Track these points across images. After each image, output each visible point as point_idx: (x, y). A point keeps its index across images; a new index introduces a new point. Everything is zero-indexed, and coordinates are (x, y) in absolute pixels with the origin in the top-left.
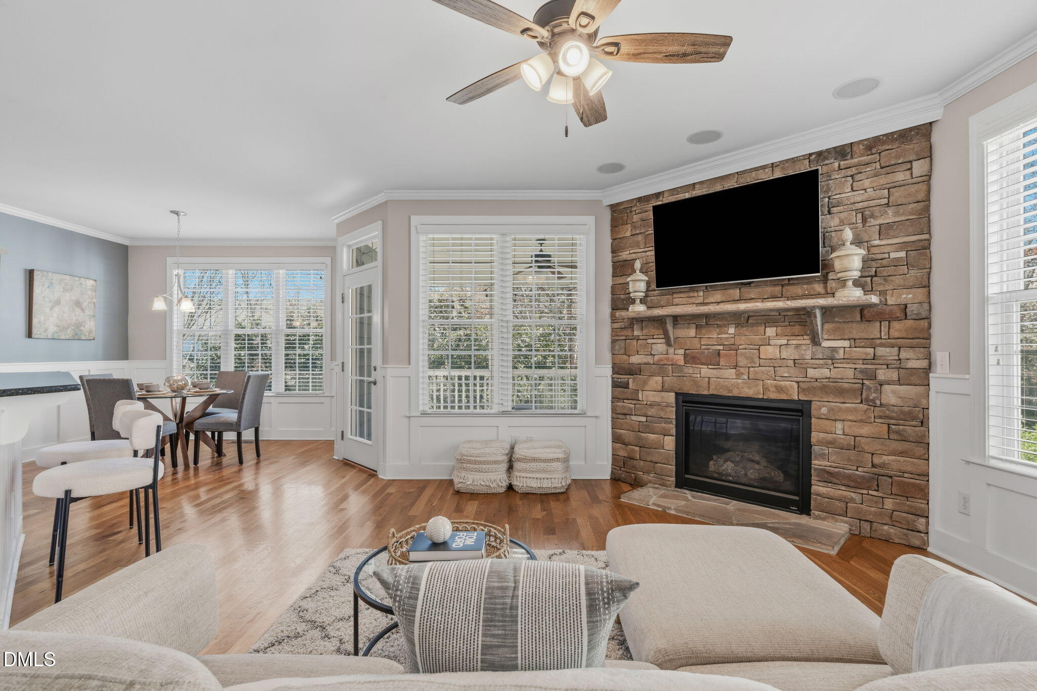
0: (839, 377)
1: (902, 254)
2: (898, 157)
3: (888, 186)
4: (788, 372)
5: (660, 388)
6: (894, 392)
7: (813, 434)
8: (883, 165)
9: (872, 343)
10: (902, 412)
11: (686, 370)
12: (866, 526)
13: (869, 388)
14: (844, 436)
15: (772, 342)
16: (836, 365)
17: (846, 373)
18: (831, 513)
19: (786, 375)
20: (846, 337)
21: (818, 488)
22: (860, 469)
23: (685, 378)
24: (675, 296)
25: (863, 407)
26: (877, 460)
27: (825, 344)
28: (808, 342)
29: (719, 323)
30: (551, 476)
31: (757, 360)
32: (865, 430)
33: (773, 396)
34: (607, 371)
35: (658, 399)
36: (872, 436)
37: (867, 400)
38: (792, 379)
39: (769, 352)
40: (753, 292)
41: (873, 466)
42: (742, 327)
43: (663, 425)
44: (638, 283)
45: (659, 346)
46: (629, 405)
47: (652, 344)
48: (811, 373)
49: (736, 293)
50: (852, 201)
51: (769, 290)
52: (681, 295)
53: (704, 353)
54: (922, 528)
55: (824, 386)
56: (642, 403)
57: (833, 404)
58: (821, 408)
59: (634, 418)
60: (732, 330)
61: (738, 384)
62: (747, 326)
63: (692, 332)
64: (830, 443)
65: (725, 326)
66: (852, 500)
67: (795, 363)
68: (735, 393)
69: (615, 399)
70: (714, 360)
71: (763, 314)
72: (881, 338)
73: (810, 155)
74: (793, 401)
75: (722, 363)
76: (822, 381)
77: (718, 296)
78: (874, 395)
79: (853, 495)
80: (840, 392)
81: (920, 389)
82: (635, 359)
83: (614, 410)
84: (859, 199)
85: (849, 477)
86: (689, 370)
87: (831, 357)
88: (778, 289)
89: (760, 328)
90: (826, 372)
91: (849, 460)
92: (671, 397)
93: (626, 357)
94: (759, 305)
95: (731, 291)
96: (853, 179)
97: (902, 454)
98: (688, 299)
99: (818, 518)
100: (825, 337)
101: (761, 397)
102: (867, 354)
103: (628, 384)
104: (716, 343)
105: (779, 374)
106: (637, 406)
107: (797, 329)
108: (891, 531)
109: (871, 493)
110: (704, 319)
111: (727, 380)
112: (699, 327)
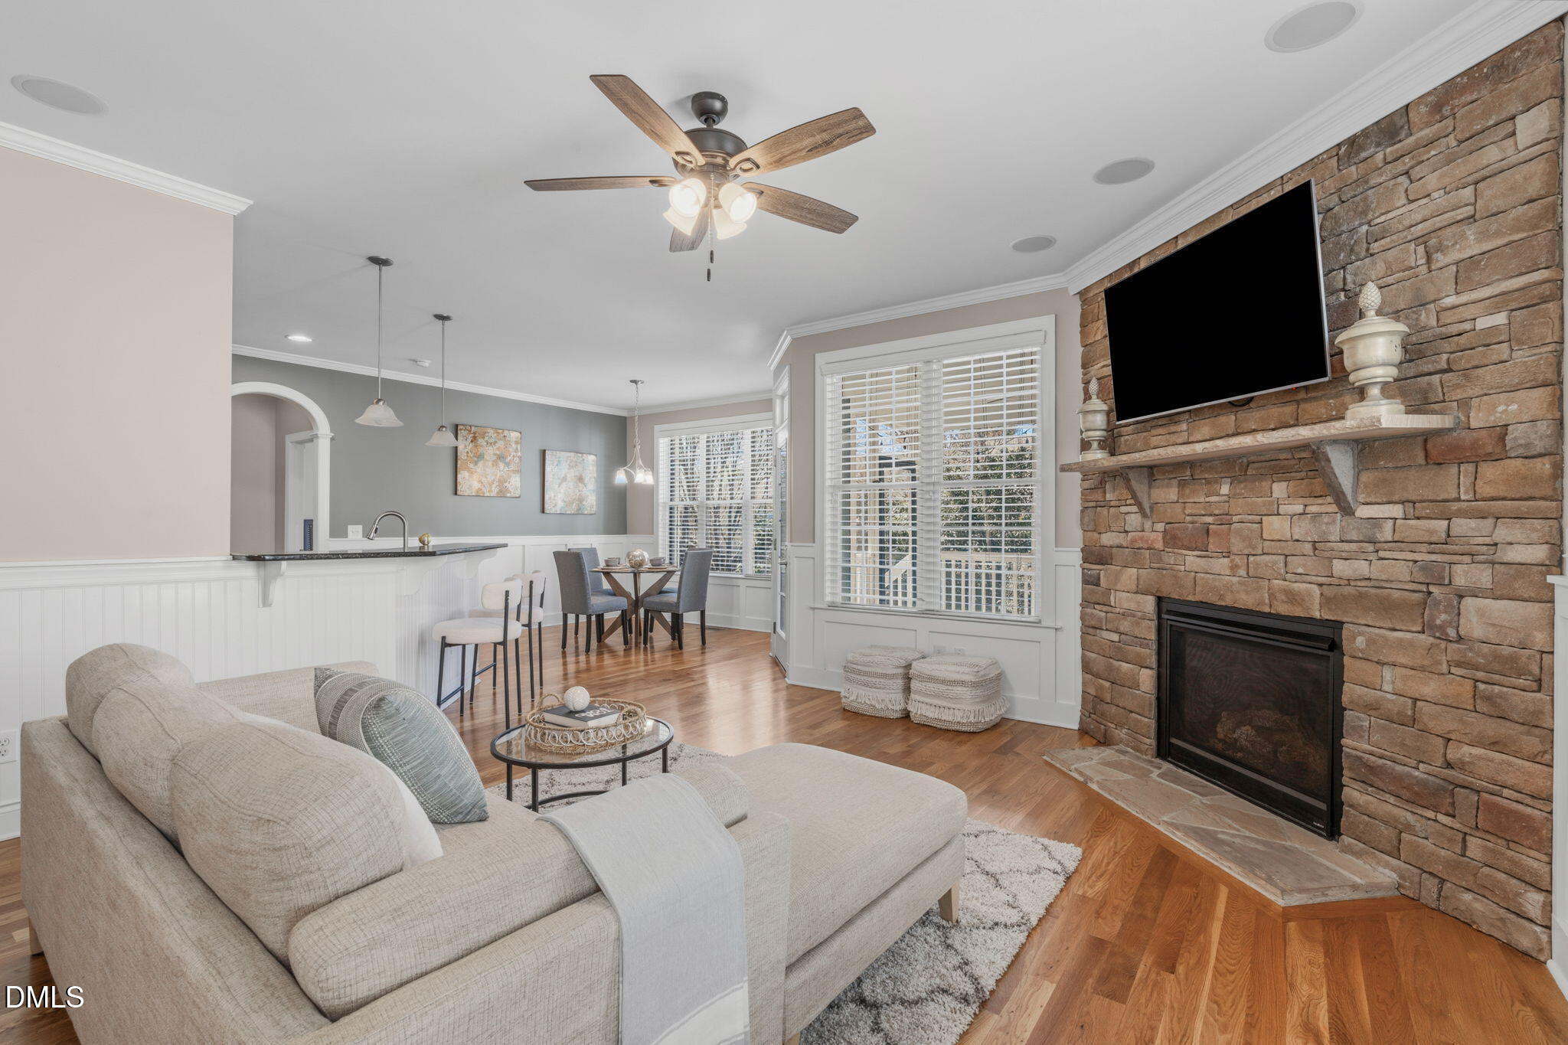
0: (1384, 577)
1: (1502, 318)
2: (1487, 114)
3: (1470, 179)
4: (1304, 565)
5: (1134, 587)
6: (1480, 612)
7: (1346, 687)
8: (1460, 137)
9: (1443, 509)
10: (1498, 656)
11: (1165, 558)
12: (1431, 883)
13: (1437, 603)
14: (1394, 697)
15: (1283, 509)
16: (1382, 554)
17: (1398, 569)
18: (1373, 845)
19: (1300, 570)
20: (1396, 498)
21: (1353, 793)
22: (1421, 766)
23: (1164, 572)
24: (1154, 432)
25: (1425, 639)
26: (1453, 754)
27: (1363, 512)
28: (1334, 510)
29: (1206, 476)
30: (953, 706)
31: (1258, 543)
32: (1430, 688)
33: (1283, 609)
34: (1074, 557)
35: (1133, 606)
36: (1443, 701)
37: (1434, 627)
38: (1309, 578)
39: (1275, 526)
40: (1252, 417)
41: (1449, 765)
42: (1240, 482)
43: (1138, 649)
44: (1092, 416)
45: (1134, 518)
46: (1099, 612)
47: (1126, 514)
48: (1340, 567)
49: (1229, 420)
50: (1407, 223)
51: (1276, 412)
52: (1160, 428)
53: (1187, 528)
54: (1533, 912)
55: (1361, 595)
56: (1114, 610)
57: (1377, 631)
58: (1356, 640)
59: (1105, 634)
60: (1225, 489)
61: (1232, 584)
62: (1246, 481)
63: (1172, 494)
64: (1372, 708)
65: (1216, 482)
66: (1408, 828)
67: (1315, 549)
68: (1228, 601)
69: (1086, 602)
70: (1200, 540)
71: (1267, 457)
72: (1459, 500)
73: (1339, 145)
74: (1311, 620)
75: (1213, 546)
76: (1359, 583)
77: (1205, 430)
78: (1444, 617)
79: (1410, 818)
80: (1387, 607)
82: (1106, 539)
83: (1084, 619)
84: (1419, 217)
85: (1398, 779)
86: (1169, 558)
87: (1372, 542)
88: (1289, 409)
89: (1264, 484)
90: (1361, 568)
91: (1403, 745)
92: (1149, 604)
93: (1096, 535)
94: (1263, 441)
95: (1223, 419)
96: (1409, 177)
97: (1496, 745)
98: (1168, 436)
99: (1350, 850)
100: (1361, 498)
101: (1267, 610)
102: (1432, 532)
103: (1099, 579)
104: (1203, 512)
105: (1290, 568)
106: (1109, 615)
107: (1319, 483)
108: (1476, 905)
109: (1441, 817)
110: (1187, 471)
111: (1218, 577)
112: (1182, 485)
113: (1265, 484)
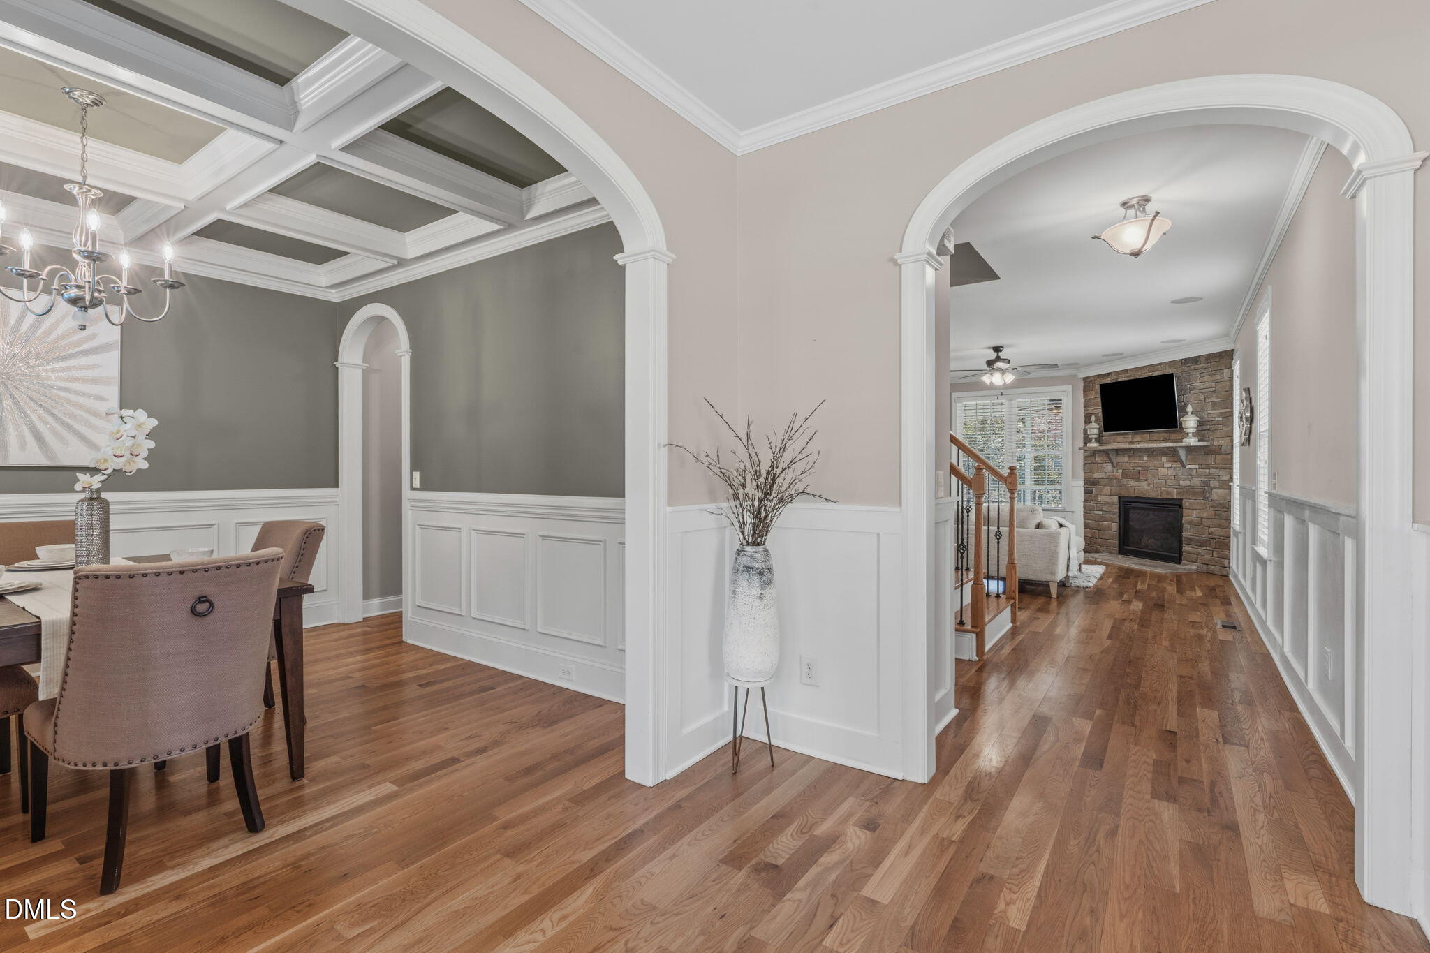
0: (1194, 485)
1: (1220, 419)
2: (1218, 366)
3: (1214, 381)
5: (1110, 493)
6: (1216, 493)
7: (1183, 517)
8: (1212, 370)
9: (1208, 466)
10: (1220, 504)
11: (1123, 482)
12: (1205, 566)
13: (1207, 491)
14: (1196, 518)
16: (1192, 479)
17: (1197, 483)
18: (1190, 561)
19: (1171, 484)
20: (1196, 463)
21: (1185, 548)
22: (1203, 536)
23: (1123, 487)
24: (1117, 437)
25: (1204, 501)
26: (1210, 530)
27: (1188, 467)
28: (1179, 466)
29: (1139, 454)
31: (1157, 476)
32: (1205, 514)
33: (1165, 497)
34: (1081, 483)
35: (1109, 500)
36: (1208, 517)
37: (1206, 498)
38: (1174, 487)
39: (1163, 471)
40: (1155, 436)
41: (1209, 534)
43: (1112, 516)
44: (1094, 429)
45: (1109, 468)
46: (1093, 504)
47: (1105, 466)
48: (1182, 483)
51: (1163, 435)
52: (1120, 437)
53: (1132, 471)
54: (1226, 565)
55: (1188, 490)
56: (1100, 502)
57: (1192, 500)
58: (1186, 504)
59: (1096, 512)
60: (1145, 459)
62: (1152, 456)
63: (1126, 459)
64: (1190, 523)
65: (1142, 456)
66: (1200, 554)
67: (1174, 478)
68: (1147, 496)
69: (1086, 501)
70: (1136, 476)
71: (1159, 449)
72: (1211, 464)
74: (1174, 499)
75: (1140, 477)
76: (1187, 487)
77: (1138, 438)
78: (1208, 495)
79: (1200, 550)
80: (1195, 494)
81: (1227, 491)
82: (1096, 476)
83: (1084, 507)
85: (1198, 541)
86: (1125, 482)
87: (1190, 475)
88: (1167, 435)
90: (1188, 483)
91: (1198, 531)
92: (1116, 499)
93: (1091, 474)
94: (1159, 445)
95: (1145, 435)
96: (1200, 376)
97: (1219, 526)
98: (1123, 439)
99: (1185, 564)
100: (1186, 463)
101: (1160, 497)
102: (1205, 472)
103: (1093, 491)
104: (1138, 466)
105: (1167, 484)
106: (1097, 505)
107: (1174, 458)
108: (1215, 568)
109: (1208, 548)
110: (1132, 453)
112: (1129, 456)
113: (1159, 458)
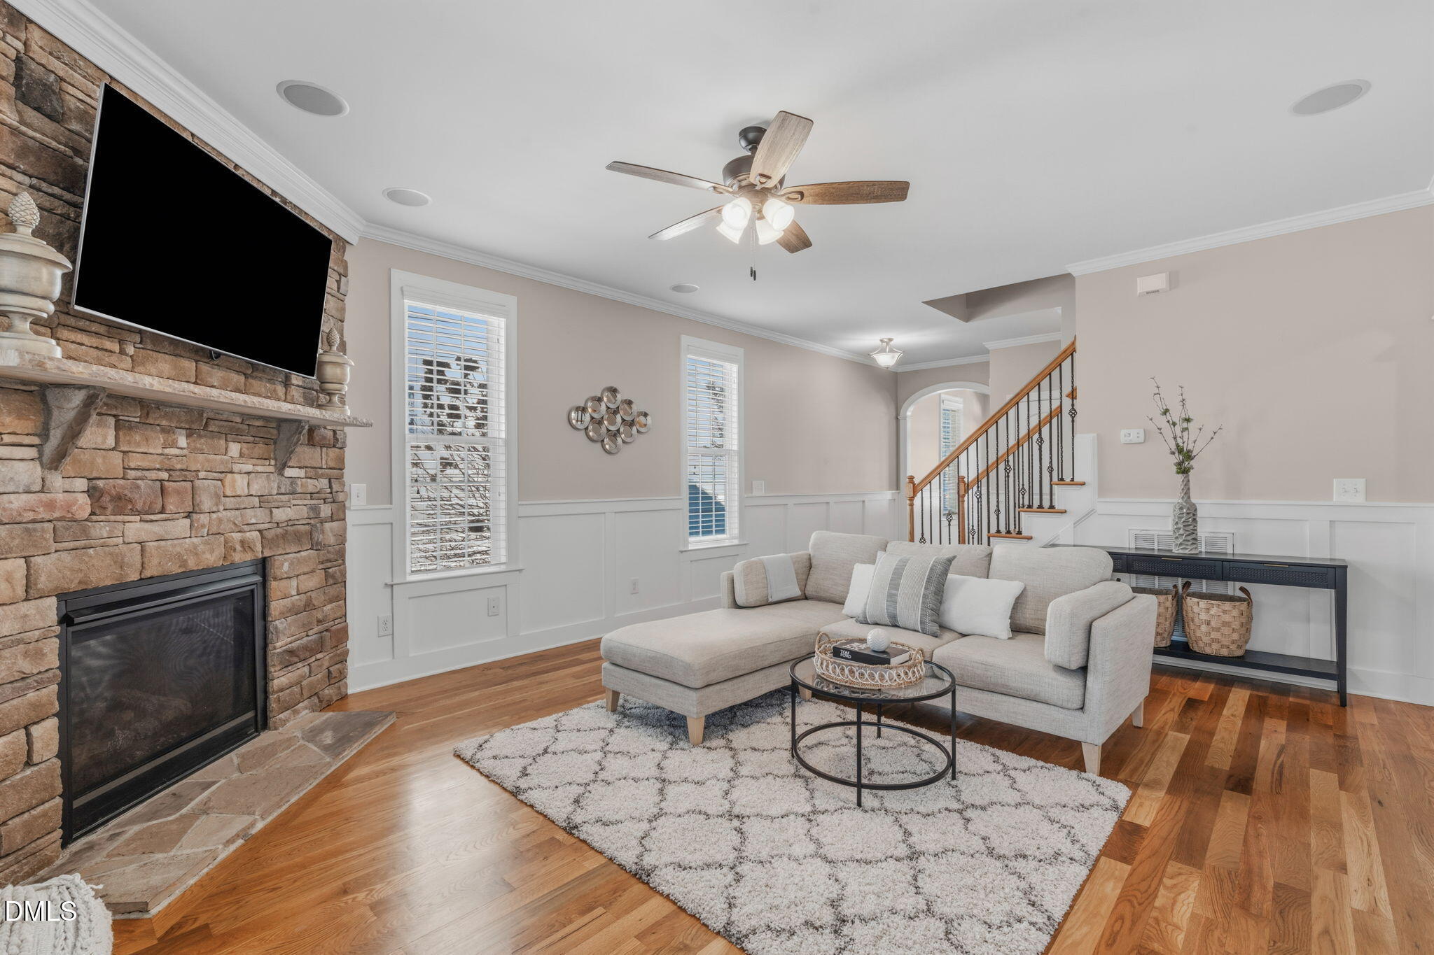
0: (297, 517)
4: (255, 516)
5: (20, 591)
6: (332, 530)
7: (271, 608)
9: (316, 473)
10: (332, 553)
11: (95, 531)
13: (316, 529)
14: (298, 597)
15: (236, 468)
16: (295, 502)
17: (301, 511)
18: (292, 706)
19: (253, 521)
20: (302, 464)
21: (274, 683)
22: (311, 633)
23: (91, 551)
25: (313, 553)
26: (320, 615)
27: (288, 473)
28: (272, 469)
29: (164, 423)
31: (218, 498)
32: (312, 582)
35: (14, 626)
36: (316, 587)
37: (314, 544)
38: (256, 527)
39: (235, 483)
40: (215, 375)
42: (200, 436)
43: (27, 698)
48: (280, 515)
49: (191, 366)
53: (138, 487)
55: (286, 532)
57: (294, 555)
58: (283, 564)
60: (182, 441)
61: (195, 547)
62: (205, 436)
63: (108, 436)
65: (173, 431)
66: (304, 676)
67: (261, 502)
68: (190, 565)
70: (153, 502)
71: (225, 417)
72: (322, 467)
74: (256, 561)
75: (170, 508)
76: (283, 525)
79: (305, 669)
80: (297, 538)
81: (341, 524)
85: (305, 648)
86: (102, 529)
87: (292, 491)
88: (242, 379)
89: (220, 442)
90: (288, 513)
91: (304, 625)
92: (50, 611)
97: (332, 600)
98: (97, 353)
101: (222, 563)
102: (314, 487)
104: (158, 466)
105: (245, 520)
107: (260, 449)
108: (331, 691)
111: (175, 542)
112: (125, 427)
113: (222, 442)
